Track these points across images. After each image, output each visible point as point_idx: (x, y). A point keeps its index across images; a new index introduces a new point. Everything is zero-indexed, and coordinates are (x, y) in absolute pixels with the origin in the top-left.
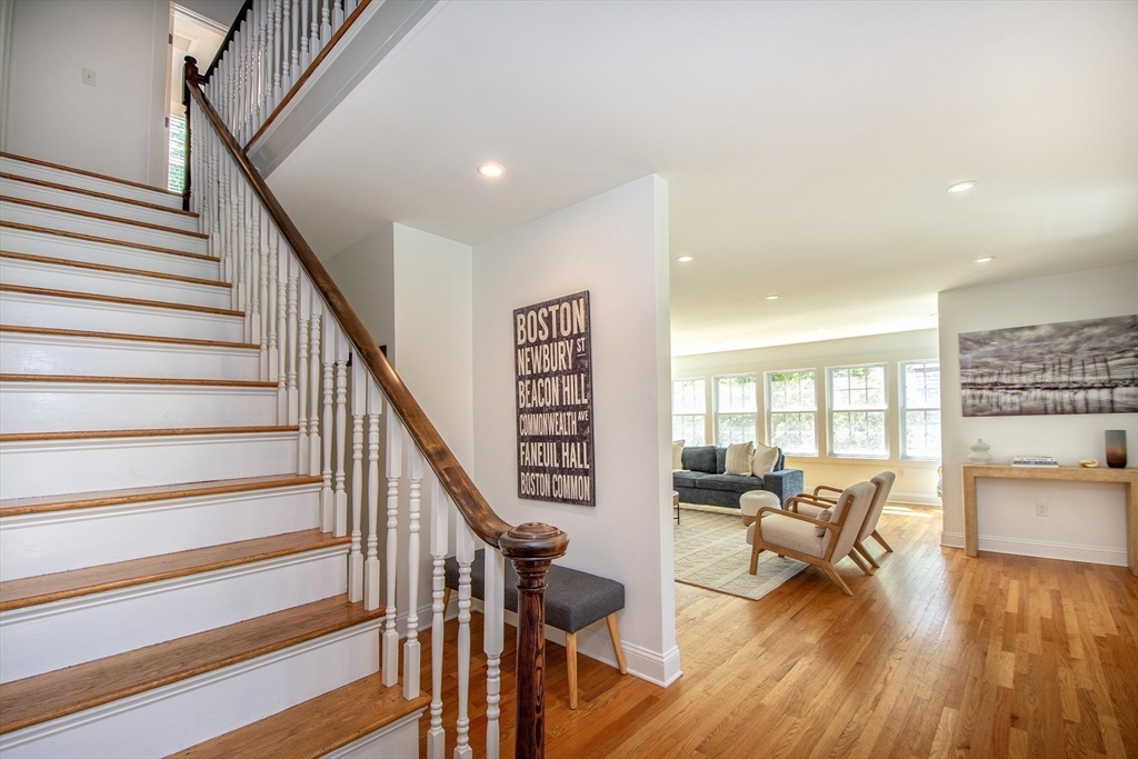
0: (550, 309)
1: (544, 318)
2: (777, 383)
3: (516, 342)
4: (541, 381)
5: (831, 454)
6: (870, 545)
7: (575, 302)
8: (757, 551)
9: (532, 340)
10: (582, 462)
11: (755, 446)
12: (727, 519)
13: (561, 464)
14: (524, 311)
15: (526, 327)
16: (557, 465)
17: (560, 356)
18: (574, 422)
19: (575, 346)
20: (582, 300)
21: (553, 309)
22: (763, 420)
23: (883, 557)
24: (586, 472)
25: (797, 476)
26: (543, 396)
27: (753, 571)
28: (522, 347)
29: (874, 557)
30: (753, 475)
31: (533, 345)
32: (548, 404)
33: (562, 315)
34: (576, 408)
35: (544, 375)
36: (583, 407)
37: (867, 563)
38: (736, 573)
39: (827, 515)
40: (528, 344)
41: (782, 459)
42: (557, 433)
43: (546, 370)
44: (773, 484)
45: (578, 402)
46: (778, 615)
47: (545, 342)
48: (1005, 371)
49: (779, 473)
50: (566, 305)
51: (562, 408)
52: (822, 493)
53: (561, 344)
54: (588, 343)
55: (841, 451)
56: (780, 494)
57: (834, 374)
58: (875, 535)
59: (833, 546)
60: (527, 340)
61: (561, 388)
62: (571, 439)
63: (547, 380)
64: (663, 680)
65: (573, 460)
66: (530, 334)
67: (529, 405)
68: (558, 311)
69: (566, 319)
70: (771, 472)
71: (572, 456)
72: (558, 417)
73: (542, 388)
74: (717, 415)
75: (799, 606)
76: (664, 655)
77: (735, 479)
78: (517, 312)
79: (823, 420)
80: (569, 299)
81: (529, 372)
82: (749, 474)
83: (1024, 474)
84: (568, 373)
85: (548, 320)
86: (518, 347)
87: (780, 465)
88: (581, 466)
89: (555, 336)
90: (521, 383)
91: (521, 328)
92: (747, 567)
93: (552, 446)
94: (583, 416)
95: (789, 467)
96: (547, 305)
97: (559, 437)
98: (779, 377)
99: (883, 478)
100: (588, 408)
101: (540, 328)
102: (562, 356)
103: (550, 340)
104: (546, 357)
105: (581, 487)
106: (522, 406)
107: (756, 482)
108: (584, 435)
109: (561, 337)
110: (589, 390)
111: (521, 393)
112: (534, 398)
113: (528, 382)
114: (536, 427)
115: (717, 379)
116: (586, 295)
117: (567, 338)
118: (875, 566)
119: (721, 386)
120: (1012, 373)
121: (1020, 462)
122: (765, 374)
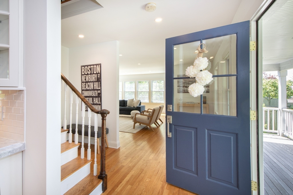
0: (91, 66)
1: (90, 69)
2: (140, 84)
3: (82, 73)
4: (88, 83)
5: (152, 102)
6: (158, 121)
7: (97, 66)
8: (135, 123)
9: (86, 73)
10: (99, 102)
11: (134, 100)
12: (128, 118)
13: (93, 103)
14: (84, 66)
15: (84, 70)
16: (92, 103)
17: (93, 78)
18: (97, 93)
19: (97, 76)
20: (99, 66)
21: (92, 67)
22: (136, 93)
23: (161, 124)
24: (99, 104)
25: (144, 107)
26: (89, 87)
27: (134, 128)
28: (83, 75)
29: (160, 124)
30: (134, 107)
31: (86, 75)
32: (90, 89)
33: (94, 68)
34: (97, 90)
35: (89, 82)
36: (99, 90)
37: (158, 125)
38: (130, 129)
39: (150, 114)
40: (85, 74)
41: (141, 103)
42: (92, 96)
43: (90, 81)
44: (138, 109)
45: (98, 88)
46: (139, 136)
47: (90, 74)
48: (186, 83)
49: (140, 106)
50: (95, 66)
51: (94, 90)
52: (149, 110)
53: (94, 75)
54: (101, 75)
55: (154, 101)
56: (140, 111)
57: (153, 82)
58: (160, 119)
59: (151, 121)
60: (85, 73)
61: (94, 85)
62: (96, 97)
63: (90, 83)
64: (117, 147)
65: (96, 102)
66: (85, 72)
67: (85, 89)
68: (93, 67)
69: (95, 69)
70: (138, 106)
71: (96, 101)
72: (93, 92)
73: (89, 85)
74: (125, 92)
75: (143, 134)
76: (117, 142)
77: (130, 108)
78: (82, 66)
79: (150, 93)
80: (96, 65)
81: (85, 81)
82: (133, 107)
83: (188, 105)
84: (95, 82)
85: (91, 69)
86: (82, 75)
87: (140, 104)
88: (98, 103)
89: (92, 73)
90: (83, 83)
91: (83, 70)
92: (133, 127)
93: (91, 99)
94: (99, 92)
95: (142, 105)
96: (90, 65)
97: (93, 97)
98: (140, 82)
99: (161, 106)
100: (100, 90)
101: (88, 71)
102: (94, 78)
103: (91, 74)
104: (90, 78)
105: (98, 107)
106: (83, 89)
107: (134, 108)
108: (99, 96)
109: (94, 73)
110: (101, 86)
111: (83, 86)
112: (86, 87)
113: (85, 83)
114: (87, 94)
115: (125, 82)
116: (100, 64)
117: (95, 74)
118: (159, 126)
119: (126, 84)
120: (187, 84)
121: (187, 103)
122: (137, 81)
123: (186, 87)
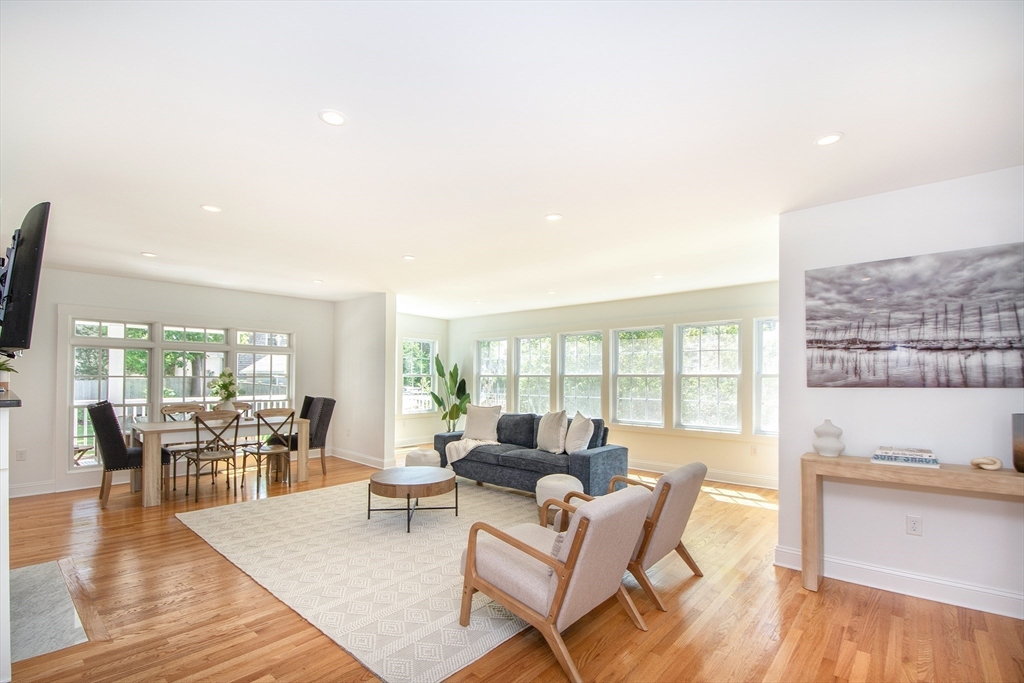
2: (624, 342)
5: (679, 425)
22: (607, 383)
27: (465, 620)
30: (563, 453)
38: (439, 624)
48: (867, 324)
57: (684, 332)
58: (682, 550)
59: (559, 600)
70: (583, 450)
77: (545, 457)
79: (671, 385)
82: (560, 450)
83: (889, 476)
87: (599, 441)
95: (613, 441)
98: (631, 336)
107: (564, 462)
115: (563, 337)
119: (567, 344)
120: (876, 326)
121: (883, 458)
122: (611, 331)
123: (869, 349)
